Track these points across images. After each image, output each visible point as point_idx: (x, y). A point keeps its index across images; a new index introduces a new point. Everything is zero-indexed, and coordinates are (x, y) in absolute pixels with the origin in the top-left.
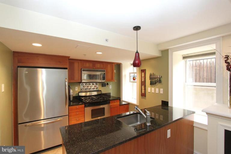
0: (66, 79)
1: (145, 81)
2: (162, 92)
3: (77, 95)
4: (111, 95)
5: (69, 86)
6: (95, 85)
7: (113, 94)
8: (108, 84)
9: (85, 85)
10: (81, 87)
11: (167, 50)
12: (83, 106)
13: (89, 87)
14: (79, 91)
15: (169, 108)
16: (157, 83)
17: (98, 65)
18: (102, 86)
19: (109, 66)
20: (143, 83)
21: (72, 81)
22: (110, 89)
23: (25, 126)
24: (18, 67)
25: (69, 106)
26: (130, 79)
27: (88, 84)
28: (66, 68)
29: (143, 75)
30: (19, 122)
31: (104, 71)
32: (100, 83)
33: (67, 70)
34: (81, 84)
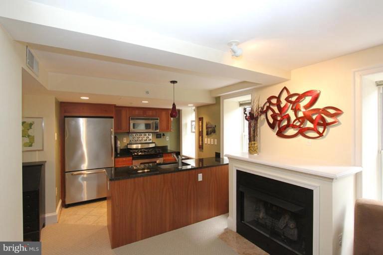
0: (112, 128)
1: (202, 131)
2: (216, 143)
3: (126, 148)
4: (169, 148)
5: (115, 137)
6: (147, 135)
7: (171, 147)
8: (164, 135)
9: (134, 136)
10: (131, 138)
11: (219, 97)
12: (131, 158)
13: (141, 139)
14: (128, 143)
15: (221, 159)
16: (212, 134)
17: (150, 113)
18: (157, 137)
19: (164, 113)
20: (200, 134)
21: (119, 131)
22: (167, 141)
23: (72, 175)
24: (65, 117)
25: (115, 158)
26: (192, 128)
27: (139, 134)
28: (112, 117)
29: (200, 124)
30: (67, 171)
31: (158, 119)
32: (154, 134)
33: (113, 119)
34: (130, 134)
